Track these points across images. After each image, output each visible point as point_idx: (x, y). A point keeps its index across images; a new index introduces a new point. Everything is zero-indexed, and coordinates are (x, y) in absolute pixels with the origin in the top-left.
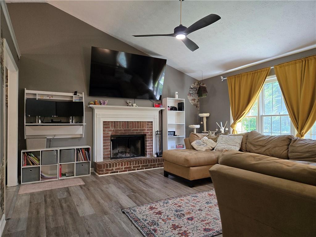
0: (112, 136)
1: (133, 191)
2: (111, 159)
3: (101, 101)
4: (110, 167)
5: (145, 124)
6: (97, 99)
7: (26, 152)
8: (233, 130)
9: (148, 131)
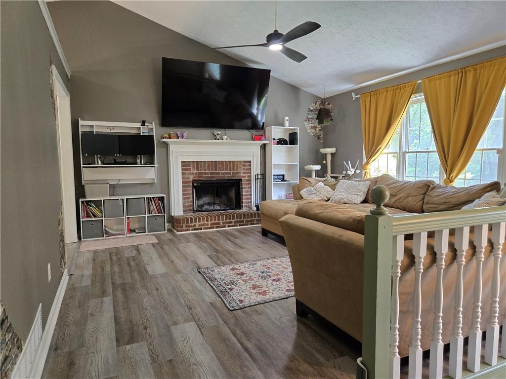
0: (194, 182)
1: (217, 251)
2: (194, 211)
3: (178, 133)
4: (192, 222)
5: (240, 165)
6: (172, 131)
7: (85, 201)
8: (366, 173)
9: (245, 175)
